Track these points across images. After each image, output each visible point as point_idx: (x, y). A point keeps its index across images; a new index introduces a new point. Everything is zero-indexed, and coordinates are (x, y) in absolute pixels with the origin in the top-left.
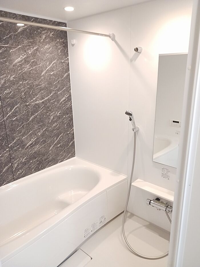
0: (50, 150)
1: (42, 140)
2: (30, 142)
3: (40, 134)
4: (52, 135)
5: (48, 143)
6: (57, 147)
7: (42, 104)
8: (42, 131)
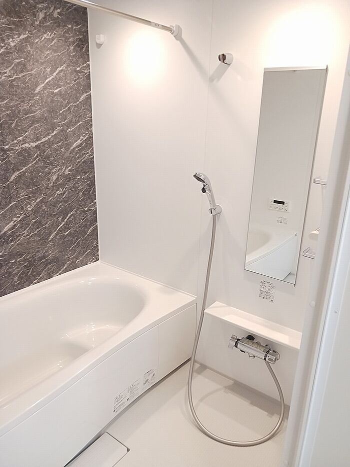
0: (50, 240)
1: (34, 221)
2: (10, 224)
3: (30, 209)
4: (54, 212)
5: (45, 228)
6: (64, 236)
7: (35, 149)
8: (34, 204)
